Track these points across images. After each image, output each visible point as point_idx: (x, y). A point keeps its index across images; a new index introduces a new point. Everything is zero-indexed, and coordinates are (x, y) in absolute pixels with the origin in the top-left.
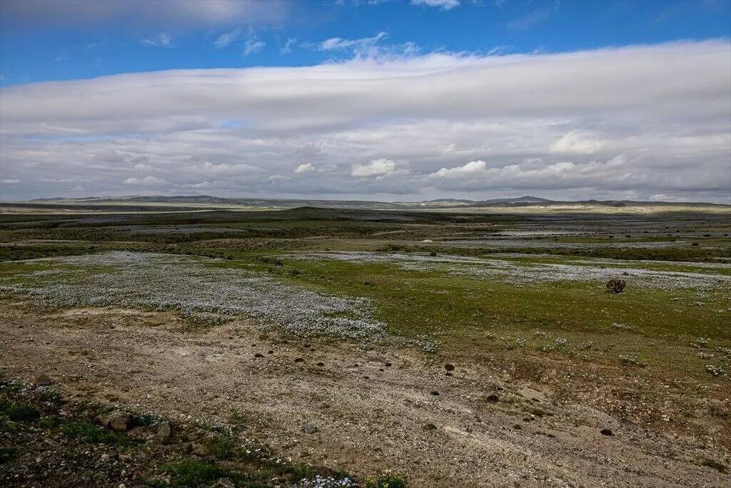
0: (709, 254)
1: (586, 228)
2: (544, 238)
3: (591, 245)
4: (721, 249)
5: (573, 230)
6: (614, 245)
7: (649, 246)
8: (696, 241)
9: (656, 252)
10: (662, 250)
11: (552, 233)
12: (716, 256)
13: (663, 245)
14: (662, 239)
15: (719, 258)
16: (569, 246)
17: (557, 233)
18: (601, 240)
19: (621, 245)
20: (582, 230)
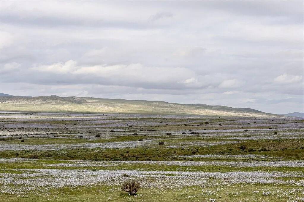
0: (175, 152)
1: (51, 127)
2: (8, 139)
3: (62, 146)
4: (183, 147)
5: (37, 129)
6: (86, 146)
7: (121, 145)
8: (161, 140)
9: (128, 152)
10: (134, 151)
11: (15, 133)
12: (181, 154)
13: (133, 145)
14: (130, 138)
15: (183, 157)
16: (39, 148)
17: (21, 133)
18: (70, 141)
19: (93, 146)
20: (47, 129)
